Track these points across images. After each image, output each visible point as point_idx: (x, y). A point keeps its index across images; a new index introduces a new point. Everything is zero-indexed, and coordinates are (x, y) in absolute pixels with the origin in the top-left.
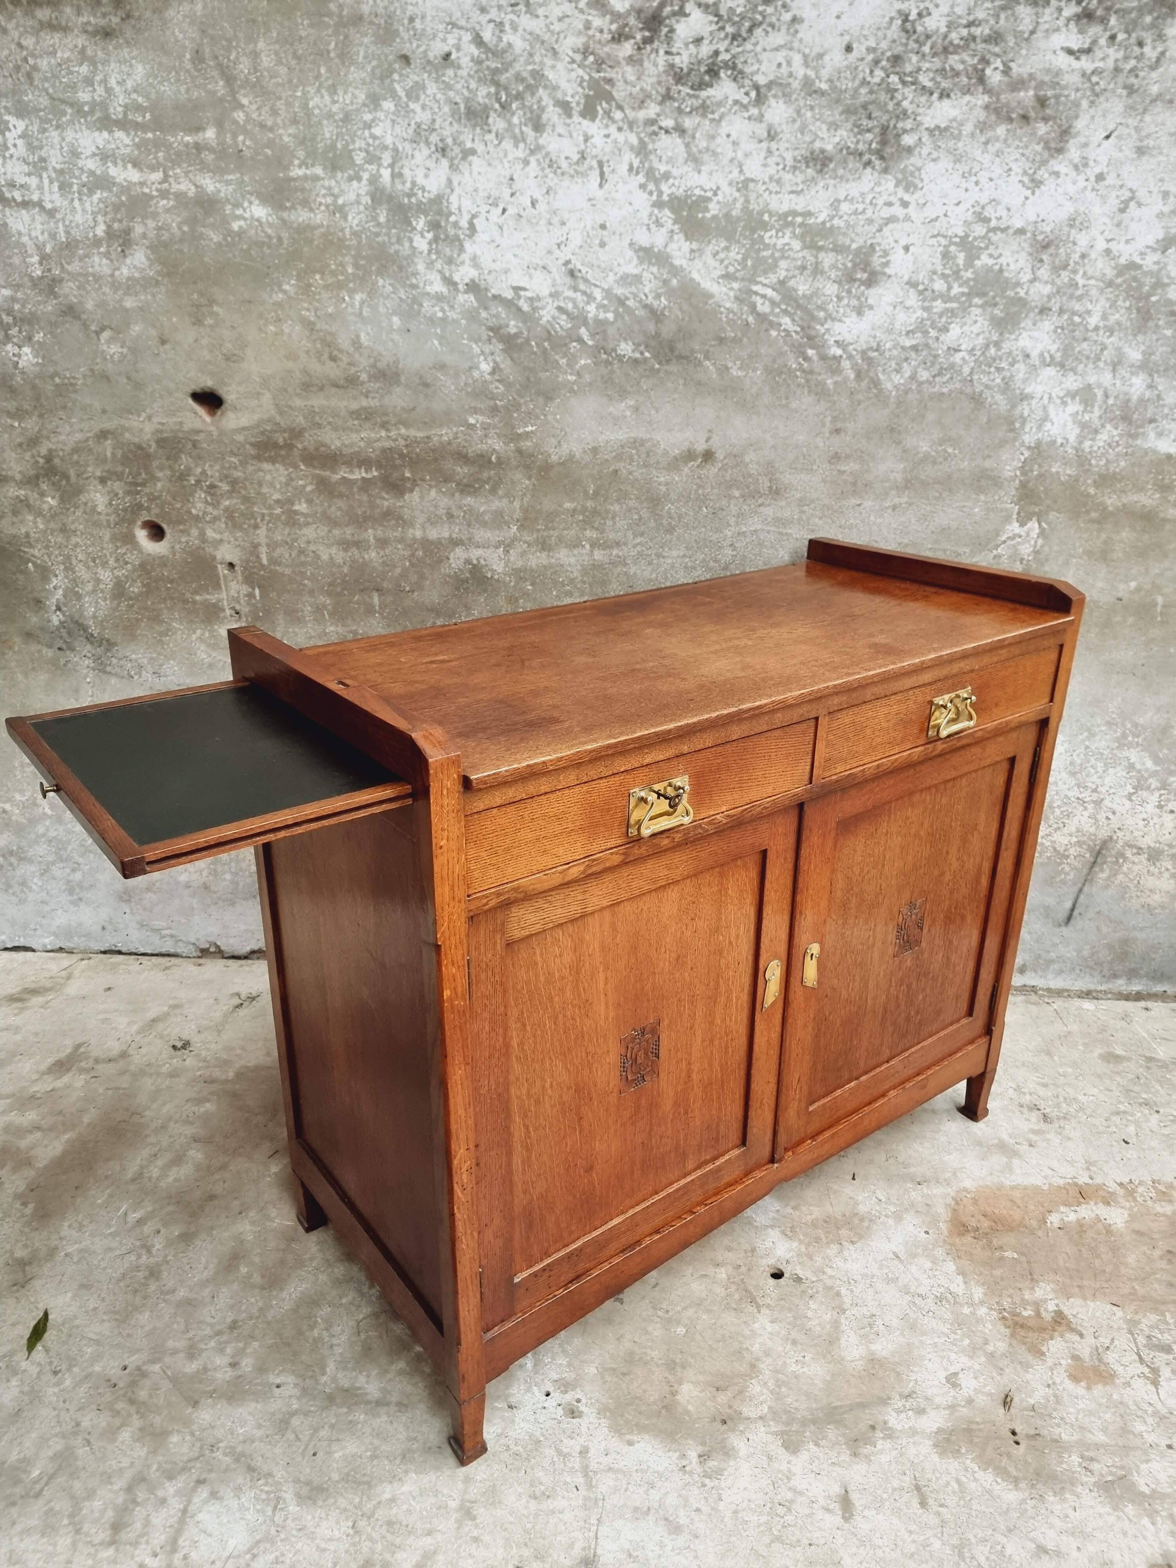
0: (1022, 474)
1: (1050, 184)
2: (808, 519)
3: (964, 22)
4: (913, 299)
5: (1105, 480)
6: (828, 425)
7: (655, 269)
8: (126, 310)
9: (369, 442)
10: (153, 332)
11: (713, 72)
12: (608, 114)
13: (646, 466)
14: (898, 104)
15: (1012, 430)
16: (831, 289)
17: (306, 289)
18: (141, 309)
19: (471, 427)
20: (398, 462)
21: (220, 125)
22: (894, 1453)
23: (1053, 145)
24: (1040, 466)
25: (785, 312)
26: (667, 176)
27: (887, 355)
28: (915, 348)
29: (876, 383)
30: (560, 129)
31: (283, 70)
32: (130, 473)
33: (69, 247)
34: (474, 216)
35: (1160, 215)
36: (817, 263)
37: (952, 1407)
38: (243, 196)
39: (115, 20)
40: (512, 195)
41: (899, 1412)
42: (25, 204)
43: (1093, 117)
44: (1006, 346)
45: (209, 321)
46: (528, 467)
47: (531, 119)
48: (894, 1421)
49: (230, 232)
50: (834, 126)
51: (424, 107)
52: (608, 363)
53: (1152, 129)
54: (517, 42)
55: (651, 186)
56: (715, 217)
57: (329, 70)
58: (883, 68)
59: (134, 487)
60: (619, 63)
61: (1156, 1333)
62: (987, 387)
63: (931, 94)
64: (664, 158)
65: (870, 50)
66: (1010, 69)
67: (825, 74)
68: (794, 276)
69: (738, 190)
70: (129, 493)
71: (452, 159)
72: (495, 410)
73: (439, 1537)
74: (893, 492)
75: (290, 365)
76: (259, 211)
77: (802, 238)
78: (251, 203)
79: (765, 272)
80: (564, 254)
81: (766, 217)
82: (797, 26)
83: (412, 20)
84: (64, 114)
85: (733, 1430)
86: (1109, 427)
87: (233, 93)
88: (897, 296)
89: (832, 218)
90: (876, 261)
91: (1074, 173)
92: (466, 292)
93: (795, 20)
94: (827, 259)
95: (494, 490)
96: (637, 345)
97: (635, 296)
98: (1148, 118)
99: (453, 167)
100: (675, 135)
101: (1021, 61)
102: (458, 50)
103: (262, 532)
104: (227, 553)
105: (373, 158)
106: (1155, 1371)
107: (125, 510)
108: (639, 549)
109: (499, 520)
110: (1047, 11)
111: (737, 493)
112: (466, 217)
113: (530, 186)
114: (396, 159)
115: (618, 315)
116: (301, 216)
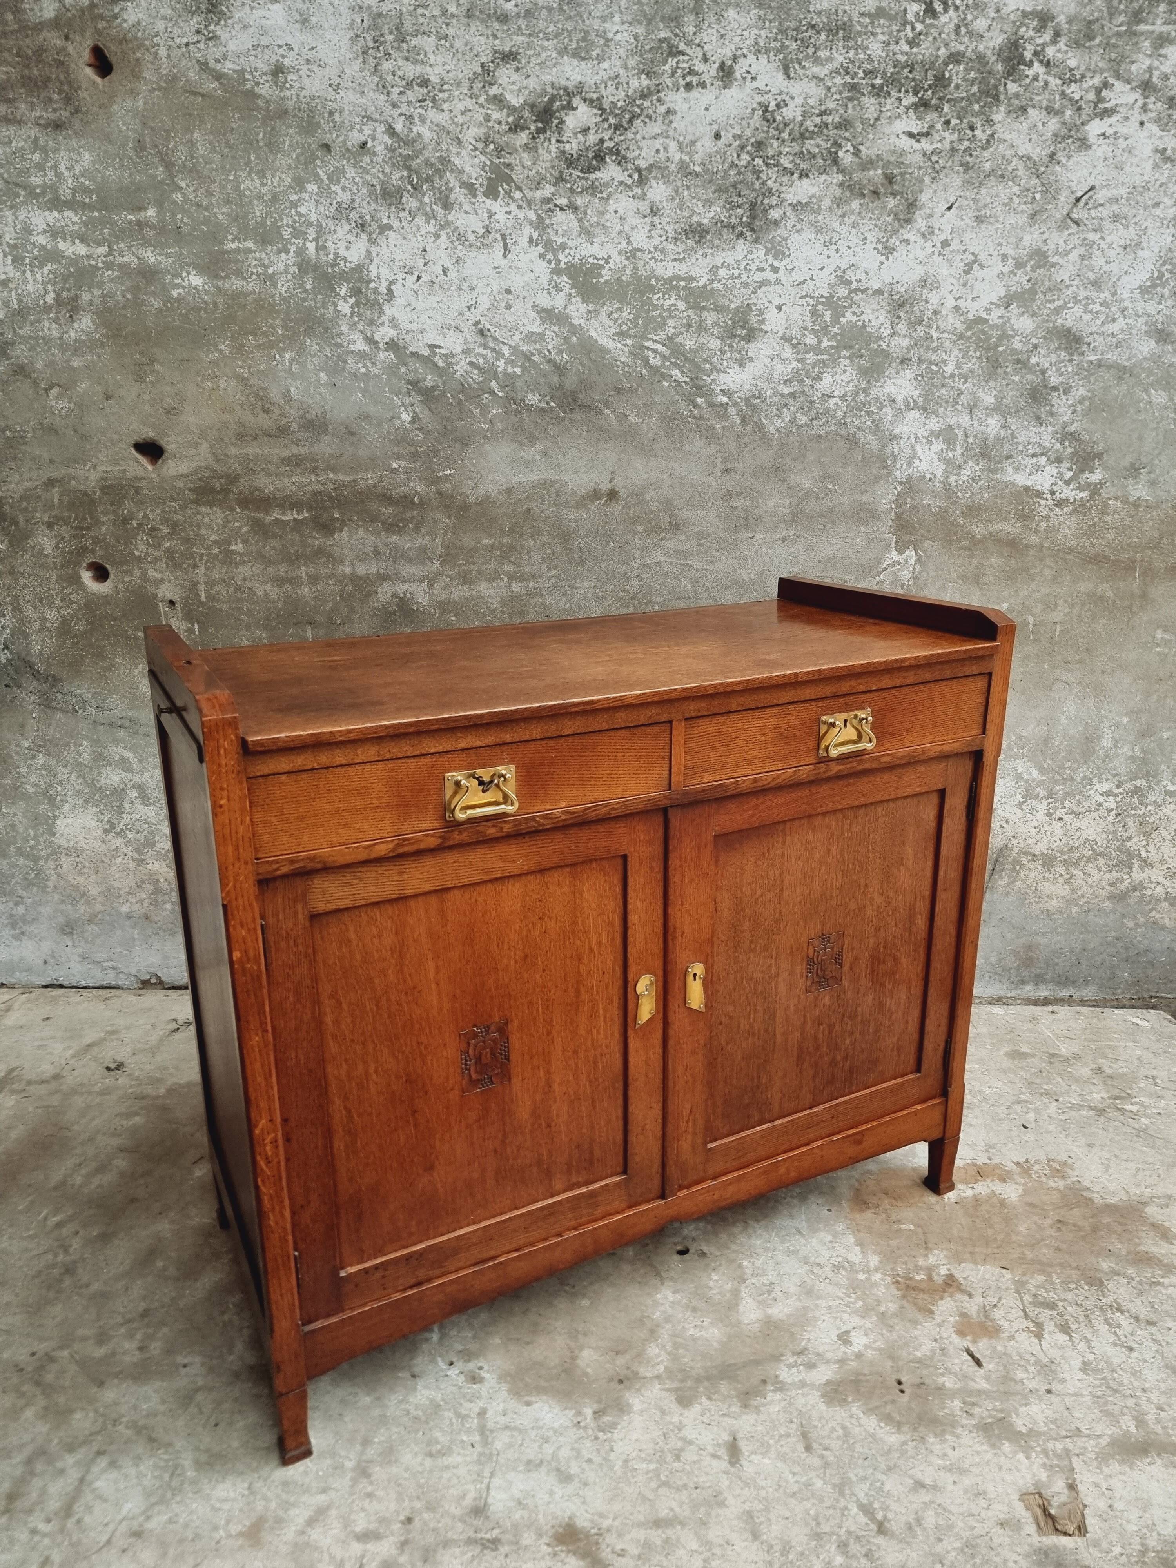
0: (896, 507)
1: (902, 249)
2: (706, 551)
3: (817, 111)
4: (787, 352)
5: (973, 511)
6: (719, 465)
7: (556, 328)
8: (74, 369)
9: (300, 487)
10: (98, 389)
11: (600, 157)
12: (508, 194)
13: (555, 505)
14: (764, 183)
15: (885, 467)
16: (715, 344)
17: (240, 349)
18: (88, 368)
19: (395, 471)
20: (327, 504)
21: (160, 205)
22: (783, 1404)
23: (902, 217)
24: (912, 499)
25: (675, 364)
26: (563, 247)
27: (768, 401)
28: (792, 395)
29: (759, 427)
30: (467, 207)
31: (217, 158)
32: (76, 518)
33: (21, 313)
34: (392, 283)
35: (1001, 275)
36: (701, 321)
37: (842, 1362)
38: (182, 268)
39: (65, 114)
40: (426, 264)
41: (790, 1367)
43: (935, 191)
44: (874, 392)
45: (151, 378)
46: (447, 507)
47: (440, 199)
48: (784, 1374)
49: (170, 299)
50: (708, 203)
51: (344, 189)
52: (517, 412)
53: (989, 200)
54: (426, 133)
55: (550, 256)
56: (606, 282)
57: (257, 158)
58: (748, 153)
59: (79, 531)
60: (516, 150)
61: (1042, 1292)
62: (859, 428)
63: (792, 174)
64: (560, 232)
65: (736, 137)
66: (859, 151)
67: (697, 158)
68: (681, 333)
69: (627, 259)
70: (75, 536)
71: (370, 234)
72: (415, 455)
73: (333, 1494)
74: (782, 526)
75: (227, 417)
76: (197, 280)
77: (686, 299)
78: (189, 273)
79: (655, 330)
80: (474, 316)
81: (653, 282)
82: (672, 117)
83: (331, 113)
84: (18, 195)
85: (629, 1388)
86: (971, 463)
87: (172, 176)
88: (773, 350)
89: (711, 282)
90: (753, 319)
91: (922, 241)
92: (386, 350)
93: (668, 112)
94: (710, 318)
95: (417, 529)
96: (543, 396)
97: (540, 352)
98: (983, 191)
99: (372, 241)
100: (569, 212)
101: (868, 144)
102: (374, 139)
103: (201, 571)
104: (167, 591)
105: (299, 233)
106: (1039, 1325)
107: (71, 553)
108: (553, 580)
109: (423, 556)
110: (889, 101)
111: (640, 529)
112: (385, 284)
113: (441, 256)
114: (320, 234)
115: (525, 369)
116: (234, 284)
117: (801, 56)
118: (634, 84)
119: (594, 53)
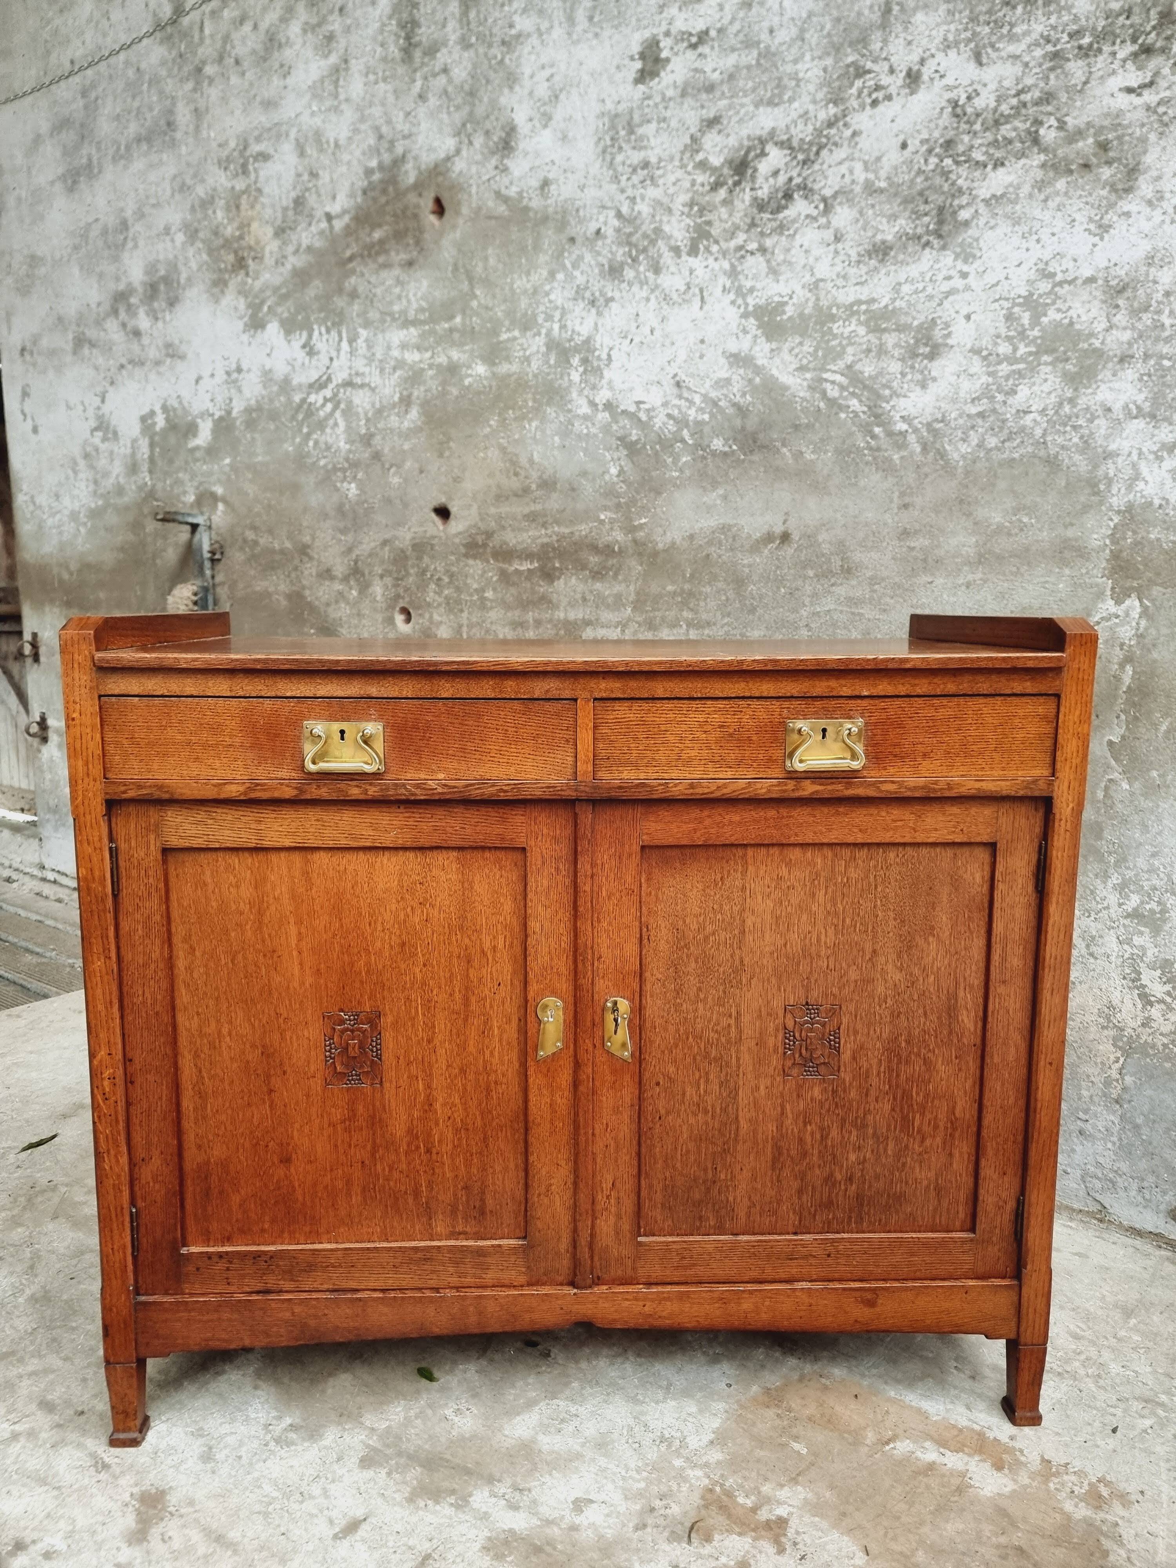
0: (1112, 543)
1: (1120, 226)
2: (880, 598)
3: (1013, 92)
4: (977, 365)
6: (896, 500)
7: (741, 371)
8: (404, 451)
9: (534, 539)
10: (417, 466)
11: (788, 196)
12: (707, 249)
13: (732, 550)
14: (953, 184)
15: (1097, 493)
16: (895, 367)
17: (503, 422)
18: (412, 449)
19: (602, 522)
20: (551, 555)
21: (464, 313)
22: (444, 1520)
23: (1120, 186)
24: (1135, 532)
25: (853, 394)
26: (752, 290)
27: (953, 424)
28: (981, 415)
29: (942, 454)
30: (673, 269)
31: (501, 266)
32: (396, 571)
33: (380, 411)
34: (611, 349)
36: (881, 345)
38: (473, 360)
39: (415, 254)
40: (638, 327)
42: (362, 386)
43: (1164, 148)
44: (1082, 401)
45: (447, 453)
46: (640, 554)
47: (652, 265)
48: (479, 1498)
49: (463, 387)
50: (893, 218)
51: (582, 272)
52: (703, 458)
54: (644, 208)
55: (740, 301)
56: (790, 318)
57: (527, 259)
58: (937, 155)
59: (397, 581)
60: (715, 207)
62: (1063, 447)
63: (985, 166)
64: (750, 276)
65: (923, 142)
66: (1065, 123)
67: (883, 174)
68: (861, 360)
69: (810, 291)
70: (394, 586)
71: (598, 308)
74: (966, 568)
75: (490, 481)
76: (481, 369)
77: (866, 323)
78: (476, 364)
79: (834, 360)
80: (673, 369)
81: (834, 310)
82: (857, 139)
83: (578, 210)
84: (386, 322)
85: (339, 1424)
87: (472, 288)
88: (960, 365)
89: (894, 300)
90: (938, 334)
91: (1149, 210)
92: (604, 410)
93: (855, 134)
94: (890, 340)
95: (615, 576)
96: (726, 440)
97: (726, 396)
99: (599, 314)
100: (758, 255)
101: (1076, 113)
102: (606, 225)
103: (465, 615)
104: (443, 631)
105: (549, 318)
107: (391, 599)
108: (726, 628)
109: (618, 602)
110: (1100, 58)
111: (811, 573)
112: (606, 350)
113: (650, 318)
114: (563, 315)
115: (712, 415)
116: (504, 368)
117: (994, 38)
118: (822, 115)
119: (786, 97)
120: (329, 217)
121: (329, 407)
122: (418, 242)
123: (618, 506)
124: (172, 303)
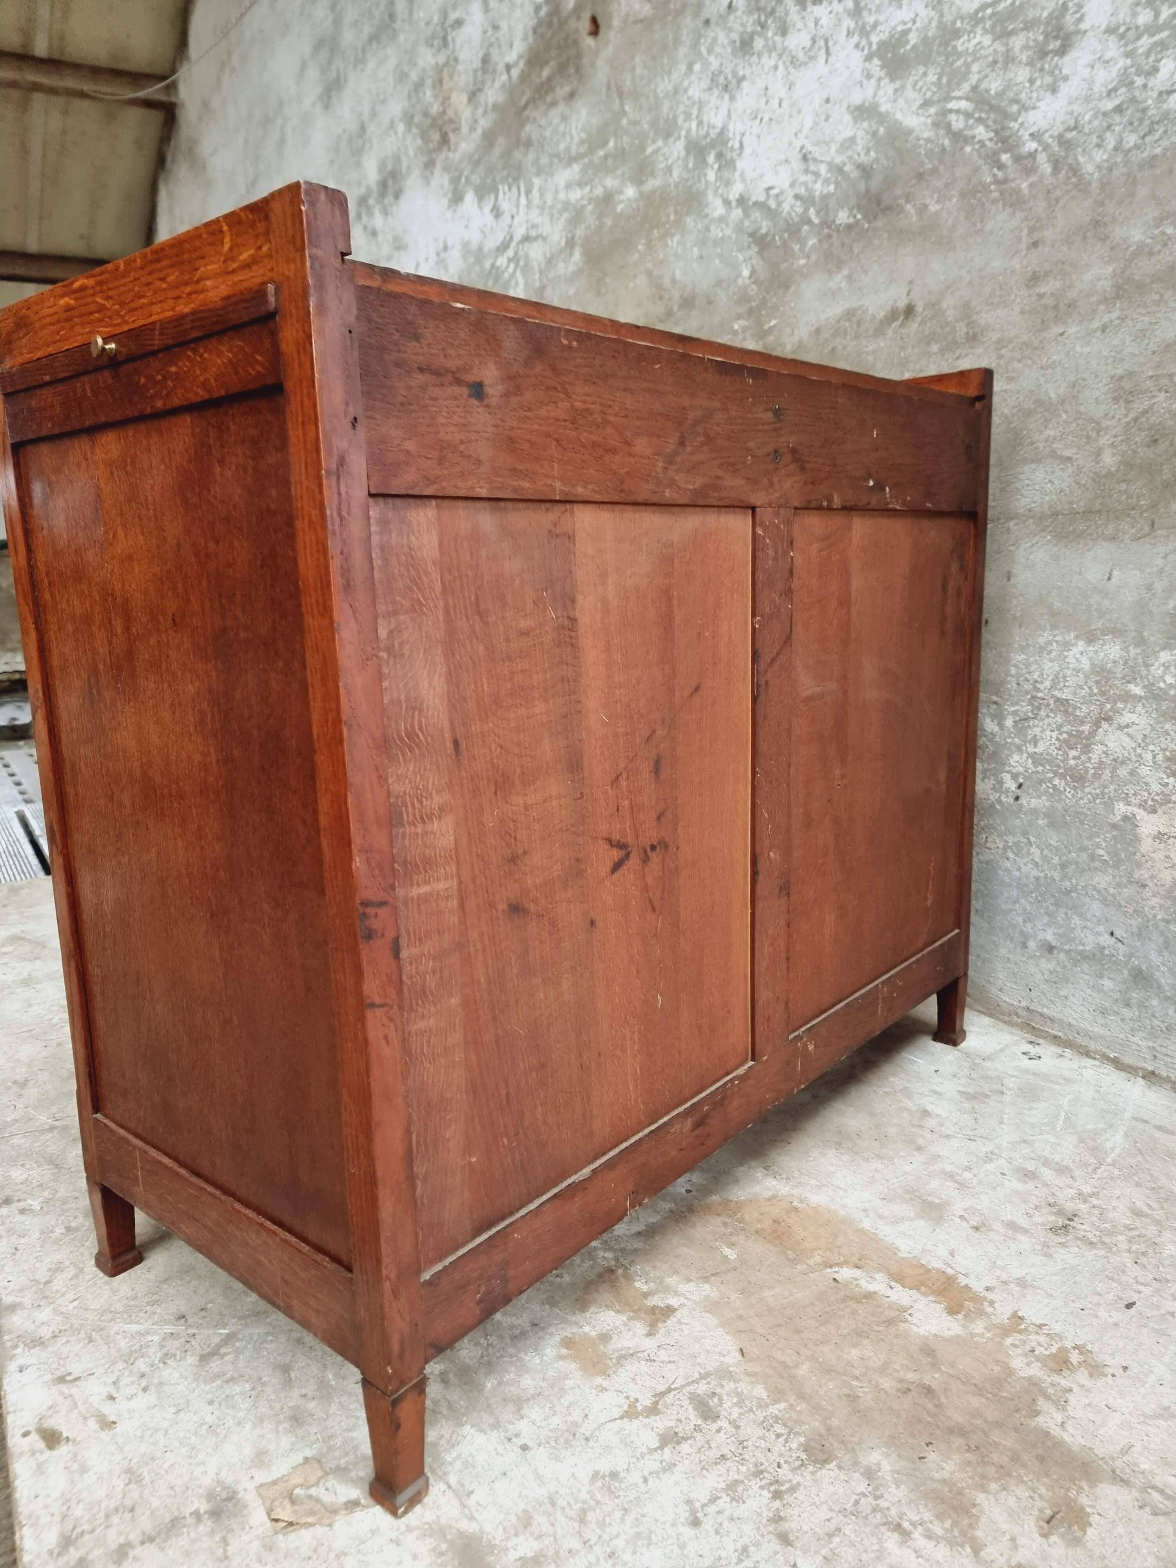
4: (1113, 49)
6: (1024, 239)
7: (866, 125)
13: (857, 337)
16: (1022, 74)
17: (649, 244)
25: (979, 120)
26: (875, 25)
27: (1087, 129)
28: (1119, 109)
29: (1075, 170)
30: (799, 25)
31: (646, 73)
36: (1008, 51)
38: (623, 184)
39: (576, 83)
40: (767, 102)
42: (536, 238)
45: (603, 290)
47: (780, 27)
49: (616, 216)
51: (716, 56)
52: (828, 236)
55: (864, 42)
56: (914, 47)
57: (668, 58)
61: (731, 1400)
64: (874, 9)
68: (986, 76)
69: (934, 8)
71: (731, 91)
74: (1102, 307)
76: (630, 192)
77: (993, 29)
78: (627, 187)
79: (959, 84)
80: (800, 141)
81: (958, 24)
84: (554, 164)
87: (623, 105)
88: (1094, 53)
90: (1069, 20)
92: (737, 207)
94: (1018, 42)
96: (851, 210)
97: (850, 158)
99: (732, 98)
105: (688, 117)
106: (653, 1412)
111: (935, 348)
112: (738, 138)
113: (779, 90)
114: (700, 110)
115: (837, 184)
116: (652, 184)
120: (508, 67)
121: (512, 266)
122: (578, 71)
123: (750, 311)
124: (397, 195)
